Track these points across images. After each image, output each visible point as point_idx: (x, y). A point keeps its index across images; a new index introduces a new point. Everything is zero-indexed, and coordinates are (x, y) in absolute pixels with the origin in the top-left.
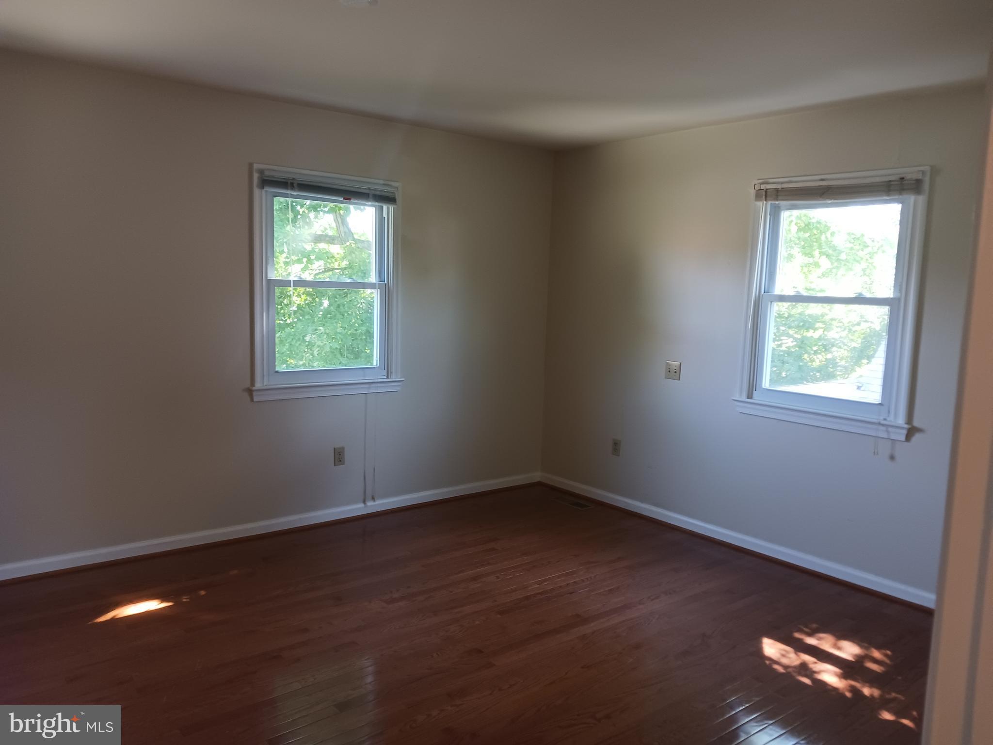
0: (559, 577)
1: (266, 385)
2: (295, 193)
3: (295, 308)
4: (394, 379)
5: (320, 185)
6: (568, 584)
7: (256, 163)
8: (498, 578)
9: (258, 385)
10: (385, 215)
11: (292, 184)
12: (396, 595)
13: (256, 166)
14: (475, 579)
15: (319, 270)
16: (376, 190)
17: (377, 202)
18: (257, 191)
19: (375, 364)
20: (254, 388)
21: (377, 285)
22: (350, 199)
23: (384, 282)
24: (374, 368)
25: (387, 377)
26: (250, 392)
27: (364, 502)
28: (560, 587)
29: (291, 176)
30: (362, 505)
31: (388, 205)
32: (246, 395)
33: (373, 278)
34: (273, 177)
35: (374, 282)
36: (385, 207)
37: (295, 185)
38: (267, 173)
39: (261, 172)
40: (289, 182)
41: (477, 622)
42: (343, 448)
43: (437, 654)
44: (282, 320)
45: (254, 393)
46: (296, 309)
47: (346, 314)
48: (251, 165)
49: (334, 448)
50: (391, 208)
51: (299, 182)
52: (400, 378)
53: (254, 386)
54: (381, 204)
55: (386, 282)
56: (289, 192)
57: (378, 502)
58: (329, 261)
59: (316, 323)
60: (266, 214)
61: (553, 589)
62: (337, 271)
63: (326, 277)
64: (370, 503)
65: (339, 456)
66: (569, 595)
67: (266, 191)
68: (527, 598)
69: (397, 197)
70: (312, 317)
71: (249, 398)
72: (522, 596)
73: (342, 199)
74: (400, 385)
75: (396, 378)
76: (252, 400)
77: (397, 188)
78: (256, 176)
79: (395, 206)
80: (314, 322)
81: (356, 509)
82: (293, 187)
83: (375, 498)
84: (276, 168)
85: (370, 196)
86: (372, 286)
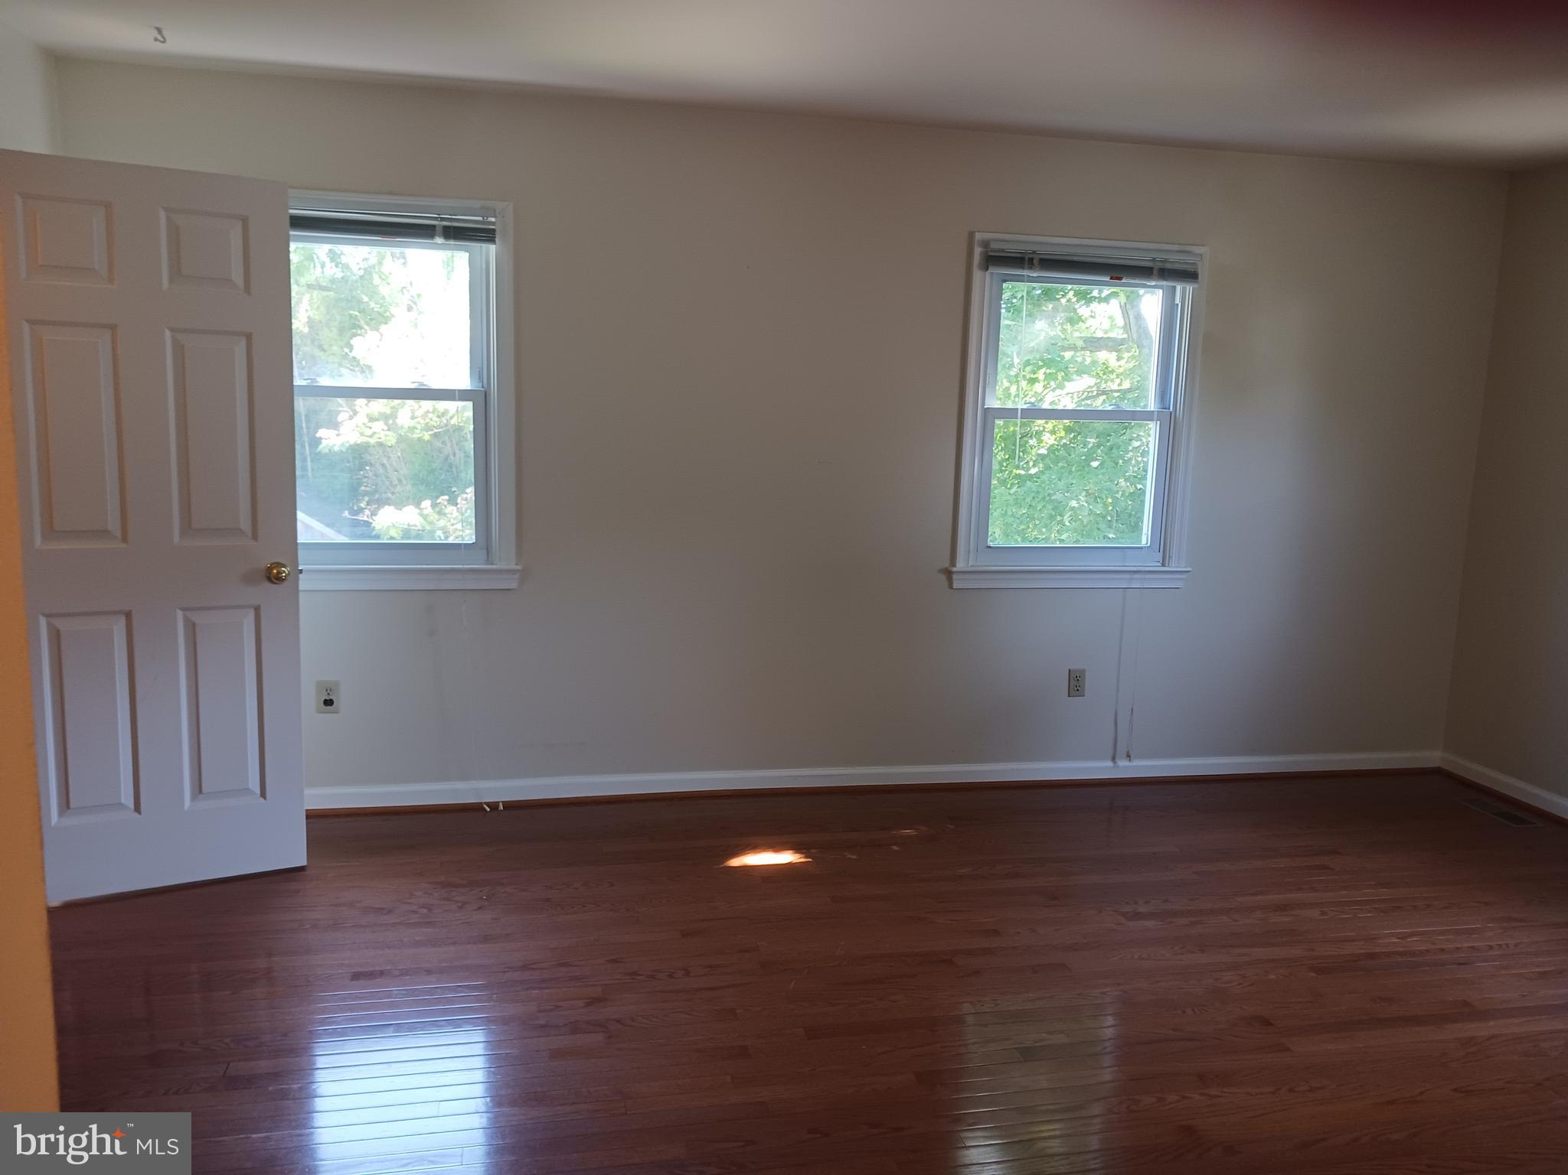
0: (1443, 933)
1: (972, 566)
2: (1035, 275)
3: (1043, 451)
4: (1174, 567)
5: (1076, 259)
6: (1458, 948)
7: (979, 232)
8: (1323, 913)
9: (960, 565)
10: (1178, 301)
11: (1031, 260)
12: (1142, 909)
13: (978, 236)
14: (1283, 908)
15: (1089, 392)
16: (1165, 261)
17: (1166, 280)
18: (977, 275)
19: (1144, 542)
20: (954, 569)
21: (1156, 413)
22: (1120, 279)
23: (1169, 409)
24: (1142, 548)
25: (1163, 565)
26: (949, 574)
27: (1113, 759)
28: (1442, 950)
29: (1030, 248)
30: (1110, 764)
31: (1184, 285)
32: (943, 578)
33: (1152, 405)
34: (1003, 251)
35: (1152, 409)
36: (1179, 288)
37: (1035, 261)
38: (993, 246)
39: (985, 244)
40: (1027, 257)
41: (1272, 977)
42: (1083, 672)
43: (1193, 1010)
44: (1023, 468)
45: (955, 577)
46: (1046, 452)
47: (1121, 461)
48: (971, 235)
49: (1070, 670)
50: (1190, 288)
51: (1041, 256)
52: (1185, 567)
53: (954, 566)
54: (1171, 284)
55: (1171, 409)
56: (1026, 273)
57: (1136, 763)
58: (1105, 377)
59: (1073, 474)
60: (990, 309)
61: (1427, 951)
62: (1116, 395)
63: (1099, 404)
64: (1123, 763)
65: (1076, 684)
66: (1454, 966)
67: (992, 273)
68: (1372, 956)
69: (1200, 271)
70: (1068, 465)
71: (946, 583)
72: (1362, 951)
73: (1107, 279)
74: (1183, 579)
75: (1178, 567)
76: (951, 586)
77: (1201, 255)
78: (978, 251)
79: (1196, 286)
80: (1070, 472)
81: (1099, 768)
82: (1032, 264)
83: (1132, 756)
84: (1007, 237)
85: (1155, 272)
86: (1148, 416)
